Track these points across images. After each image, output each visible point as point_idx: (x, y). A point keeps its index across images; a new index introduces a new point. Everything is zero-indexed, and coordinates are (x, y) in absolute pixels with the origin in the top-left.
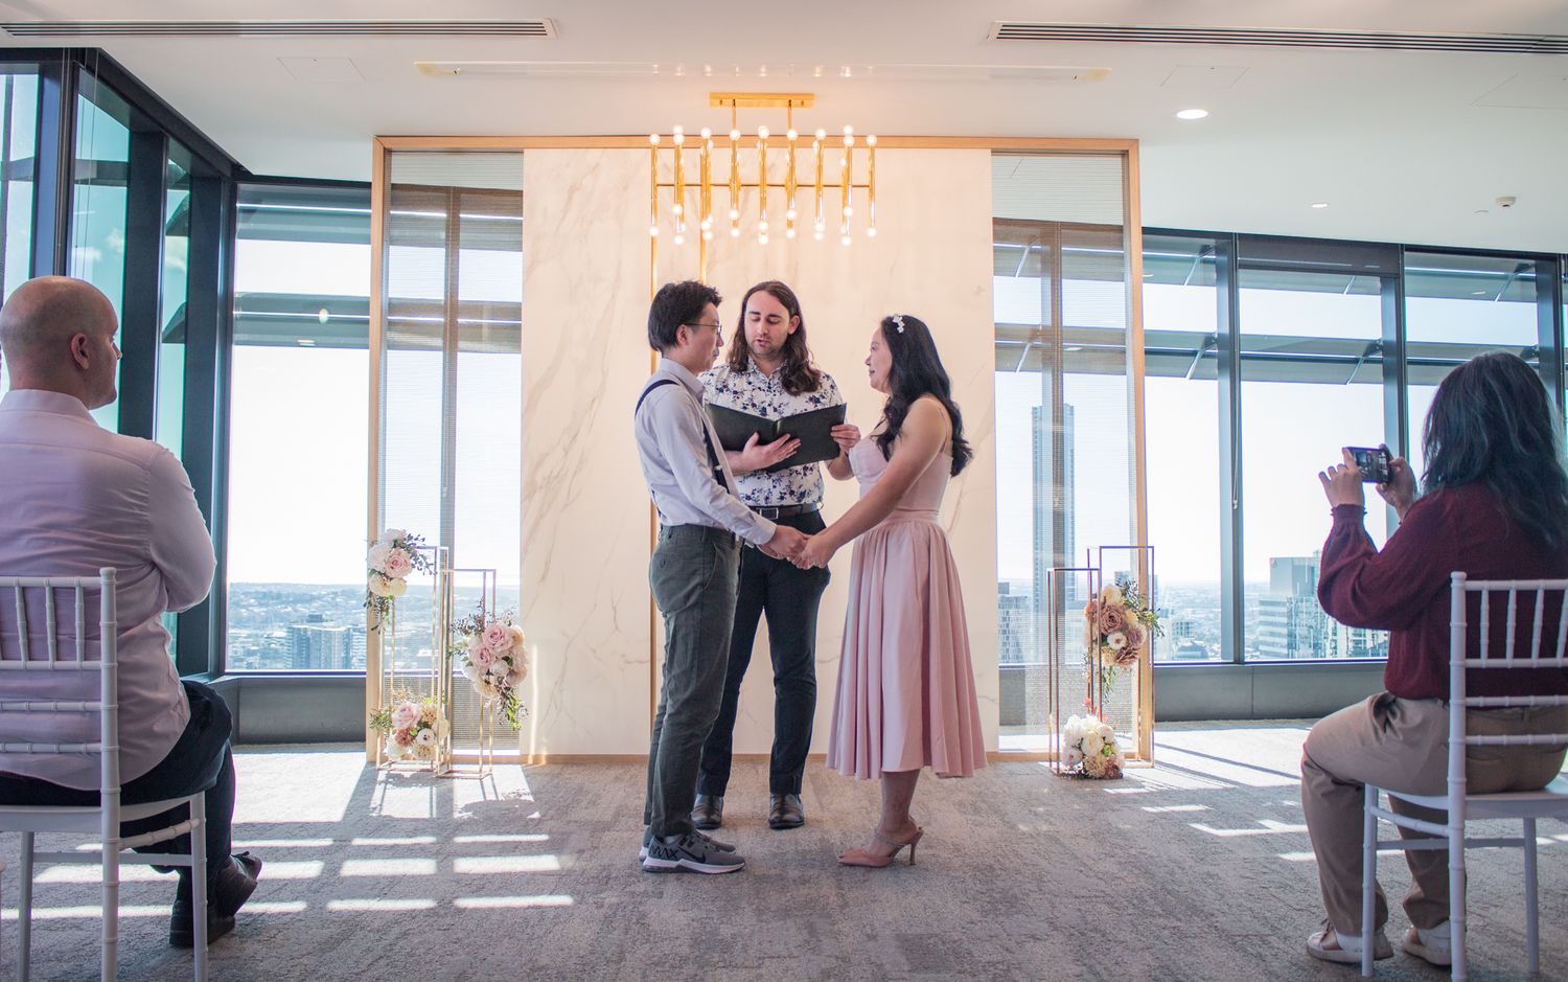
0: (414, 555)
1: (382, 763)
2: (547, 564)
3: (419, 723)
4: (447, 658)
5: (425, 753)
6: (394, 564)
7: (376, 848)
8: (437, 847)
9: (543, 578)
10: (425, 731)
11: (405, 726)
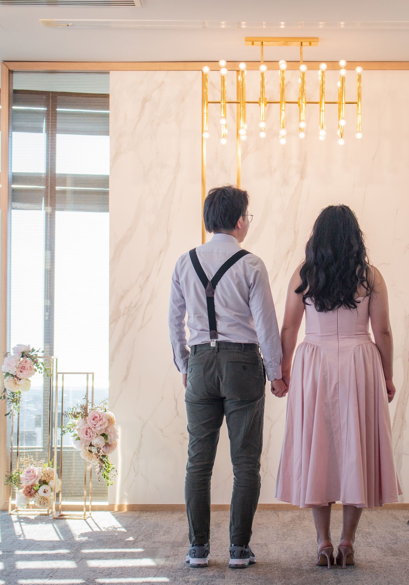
0: (36, 362)
1: (12, 510)
2: (128, 369)
3: (40, 481)
4: (62, 435)
5: (44, 502)
6: (22, 369)
7: (33, 555)
8: (72, 555)
9: (125, 378)
10: (44, 487)
11: (30, 483)
